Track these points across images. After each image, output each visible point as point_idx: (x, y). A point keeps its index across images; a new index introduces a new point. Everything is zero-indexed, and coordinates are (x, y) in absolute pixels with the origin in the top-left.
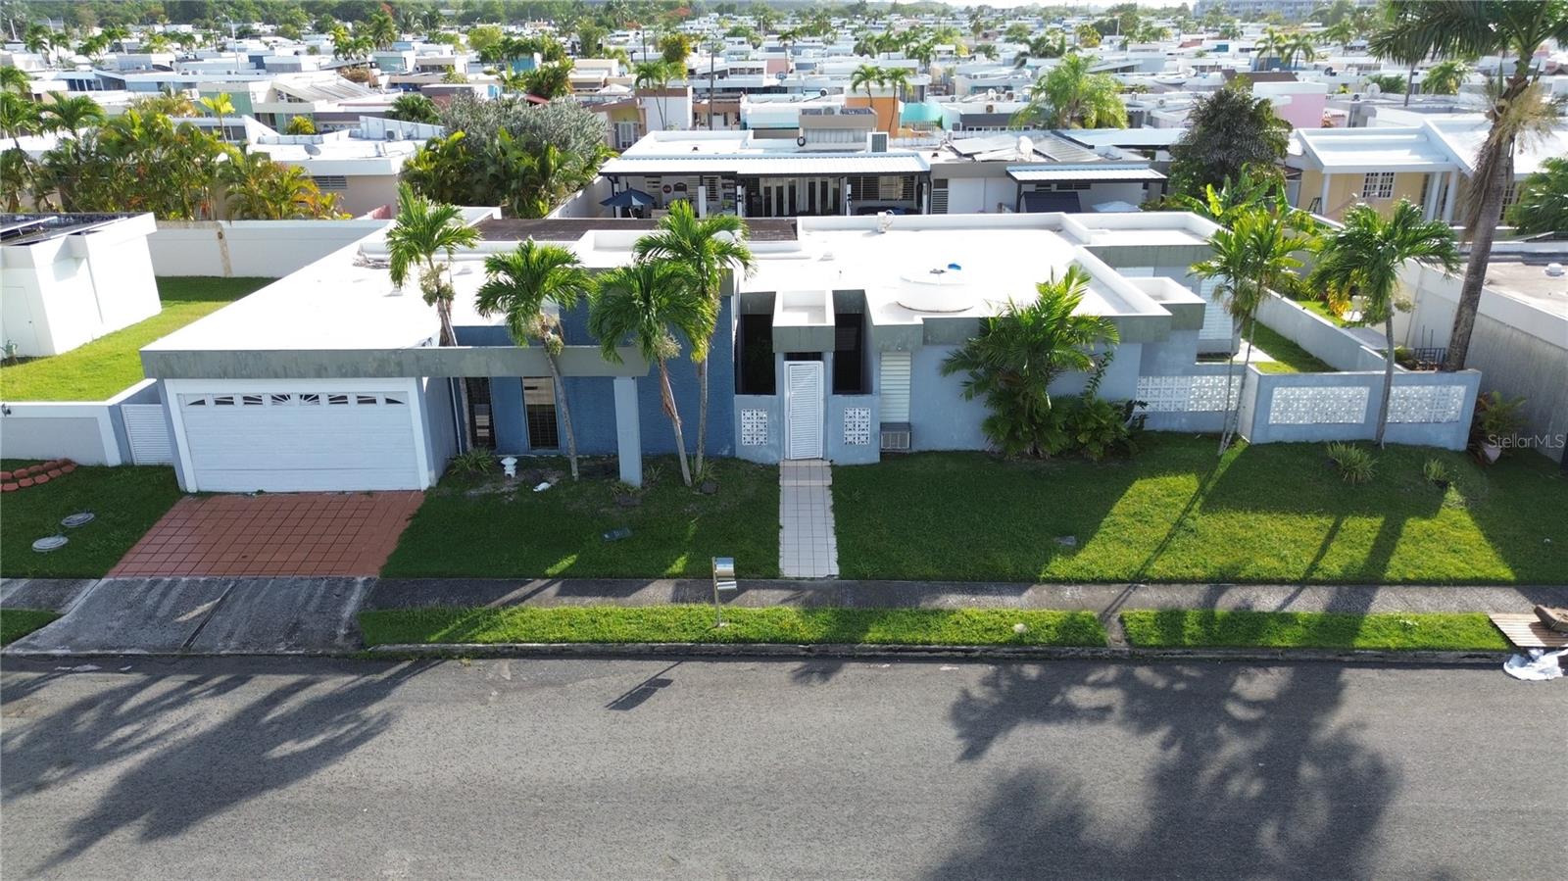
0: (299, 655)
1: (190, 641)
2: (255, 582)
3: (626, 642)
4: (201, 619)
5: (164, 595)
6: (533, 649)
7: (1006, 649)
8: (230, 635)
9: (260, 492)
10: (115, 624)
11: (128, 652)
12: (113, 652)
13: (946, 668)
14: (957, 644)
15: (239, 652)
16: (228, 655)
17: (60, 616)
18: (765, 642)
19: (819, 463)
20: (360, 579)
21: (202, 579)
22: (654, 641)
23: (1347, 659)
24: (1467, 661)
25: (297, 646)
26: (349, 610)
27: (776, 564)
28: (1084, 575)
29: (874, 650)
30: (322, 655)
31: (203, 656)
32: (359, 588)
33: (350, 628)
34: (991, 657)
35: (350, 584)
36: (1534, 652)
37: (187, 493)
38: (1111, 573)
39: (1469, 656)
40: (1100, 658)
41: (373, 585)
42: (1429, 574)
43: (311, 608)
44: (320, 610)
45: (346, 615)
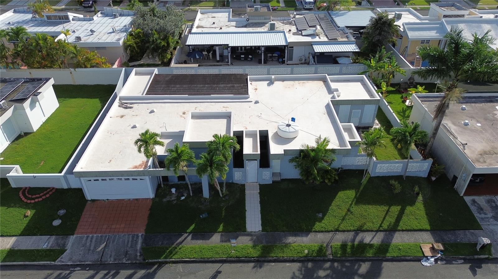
0: (129, 263)
1: (101, 258)
2: (113, 236)
4: (103, 250)
5: (91, 241)
8: (111, 256)
9: (108, 200)
10: (81, 253)
11: (87, 263)
12: (83, 263)
13: (288, 264)
14: (290, 257)
15: (114, 262)
16: (112, 264)
17: (66, 250)
18: (244, 257)
19: (256, 184)
20: (140, 235)
21: (100, 235)
23: (384, 259)
25: (128, 260)
26: (139, 246)
27: (245, 227)
28: (323, 229)
29: (270, 259)
30: (135, 263)
31: (105, 264)
32: (140, 238)
33: (140, 253)
34: (299, 260)
35: (138, 236)
37: (88, 200)
38: (330, 229)
39: (414, 258)
40: (325, 260)
41: (143, 236)
43: (129, 246)
44: (131, 247)
45: (138, 248)
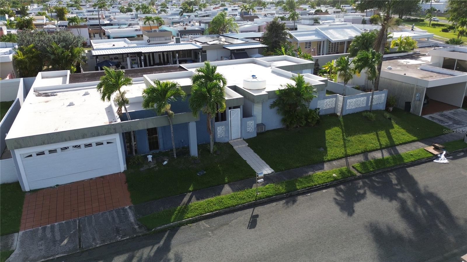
0: (128, 239)
1: (80, 245)
2: (86, 218)
3: (235, 205)
6: (208, 215)
7: (335, 182)
8: (94, 239)
9: (57, 185)
10: (41, 248)
11: (57, 256)
12: (51, 258)
13: (324, 191)
14: (323, 184)
15: (103, 244)
16: (100, 246)
17: (14, 251)
18: (274, 196)
19: (240, 139)
20: (127, 207)
21: (63, 222)
22: (243, 203)
23: (405, 166)
24: (427, 160)
25: (124, 236)
26: (132, 219)
28: (335, 158)
29: (304, 190)
30: (137, 237)
31: (91, 249)
32: (129, 210)
33: (138, 225)
34: (332, 185)
35: (125, 210)
36: (439, 155)
37: (26, 192)
38: (340, 156)
39: (427, 159)
40: (356, 179)
41: (133, 208)
42: (404, 141)
43: (117, 222)
44: (121, 222)
45: (133, 221)
